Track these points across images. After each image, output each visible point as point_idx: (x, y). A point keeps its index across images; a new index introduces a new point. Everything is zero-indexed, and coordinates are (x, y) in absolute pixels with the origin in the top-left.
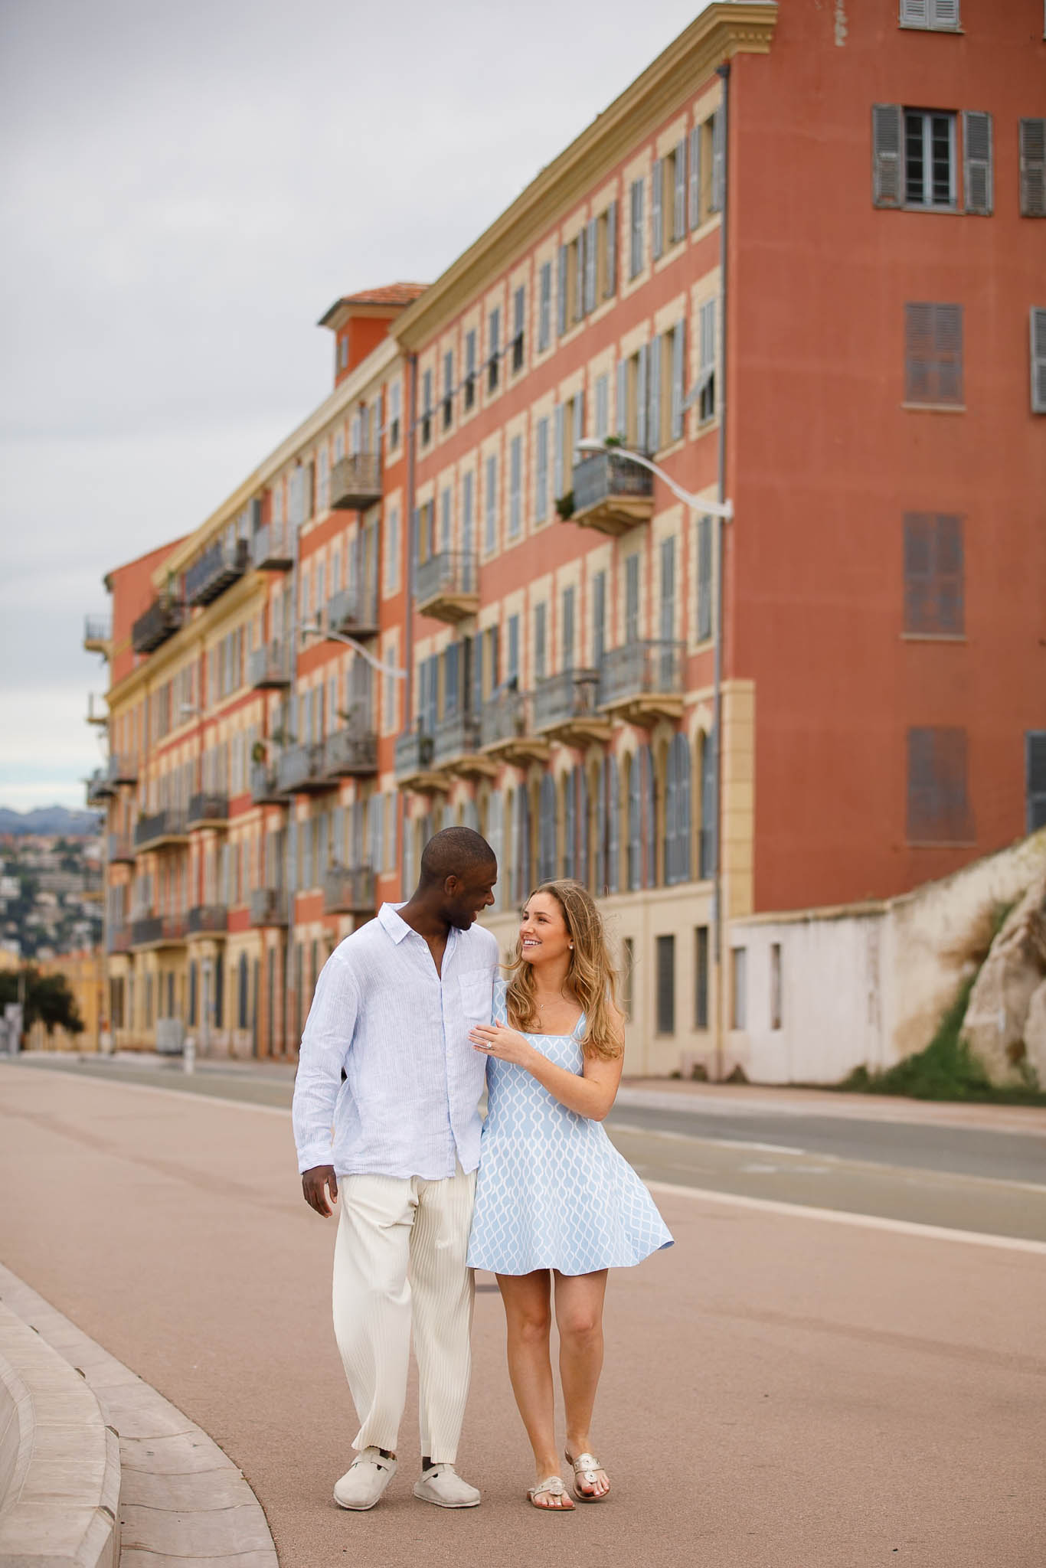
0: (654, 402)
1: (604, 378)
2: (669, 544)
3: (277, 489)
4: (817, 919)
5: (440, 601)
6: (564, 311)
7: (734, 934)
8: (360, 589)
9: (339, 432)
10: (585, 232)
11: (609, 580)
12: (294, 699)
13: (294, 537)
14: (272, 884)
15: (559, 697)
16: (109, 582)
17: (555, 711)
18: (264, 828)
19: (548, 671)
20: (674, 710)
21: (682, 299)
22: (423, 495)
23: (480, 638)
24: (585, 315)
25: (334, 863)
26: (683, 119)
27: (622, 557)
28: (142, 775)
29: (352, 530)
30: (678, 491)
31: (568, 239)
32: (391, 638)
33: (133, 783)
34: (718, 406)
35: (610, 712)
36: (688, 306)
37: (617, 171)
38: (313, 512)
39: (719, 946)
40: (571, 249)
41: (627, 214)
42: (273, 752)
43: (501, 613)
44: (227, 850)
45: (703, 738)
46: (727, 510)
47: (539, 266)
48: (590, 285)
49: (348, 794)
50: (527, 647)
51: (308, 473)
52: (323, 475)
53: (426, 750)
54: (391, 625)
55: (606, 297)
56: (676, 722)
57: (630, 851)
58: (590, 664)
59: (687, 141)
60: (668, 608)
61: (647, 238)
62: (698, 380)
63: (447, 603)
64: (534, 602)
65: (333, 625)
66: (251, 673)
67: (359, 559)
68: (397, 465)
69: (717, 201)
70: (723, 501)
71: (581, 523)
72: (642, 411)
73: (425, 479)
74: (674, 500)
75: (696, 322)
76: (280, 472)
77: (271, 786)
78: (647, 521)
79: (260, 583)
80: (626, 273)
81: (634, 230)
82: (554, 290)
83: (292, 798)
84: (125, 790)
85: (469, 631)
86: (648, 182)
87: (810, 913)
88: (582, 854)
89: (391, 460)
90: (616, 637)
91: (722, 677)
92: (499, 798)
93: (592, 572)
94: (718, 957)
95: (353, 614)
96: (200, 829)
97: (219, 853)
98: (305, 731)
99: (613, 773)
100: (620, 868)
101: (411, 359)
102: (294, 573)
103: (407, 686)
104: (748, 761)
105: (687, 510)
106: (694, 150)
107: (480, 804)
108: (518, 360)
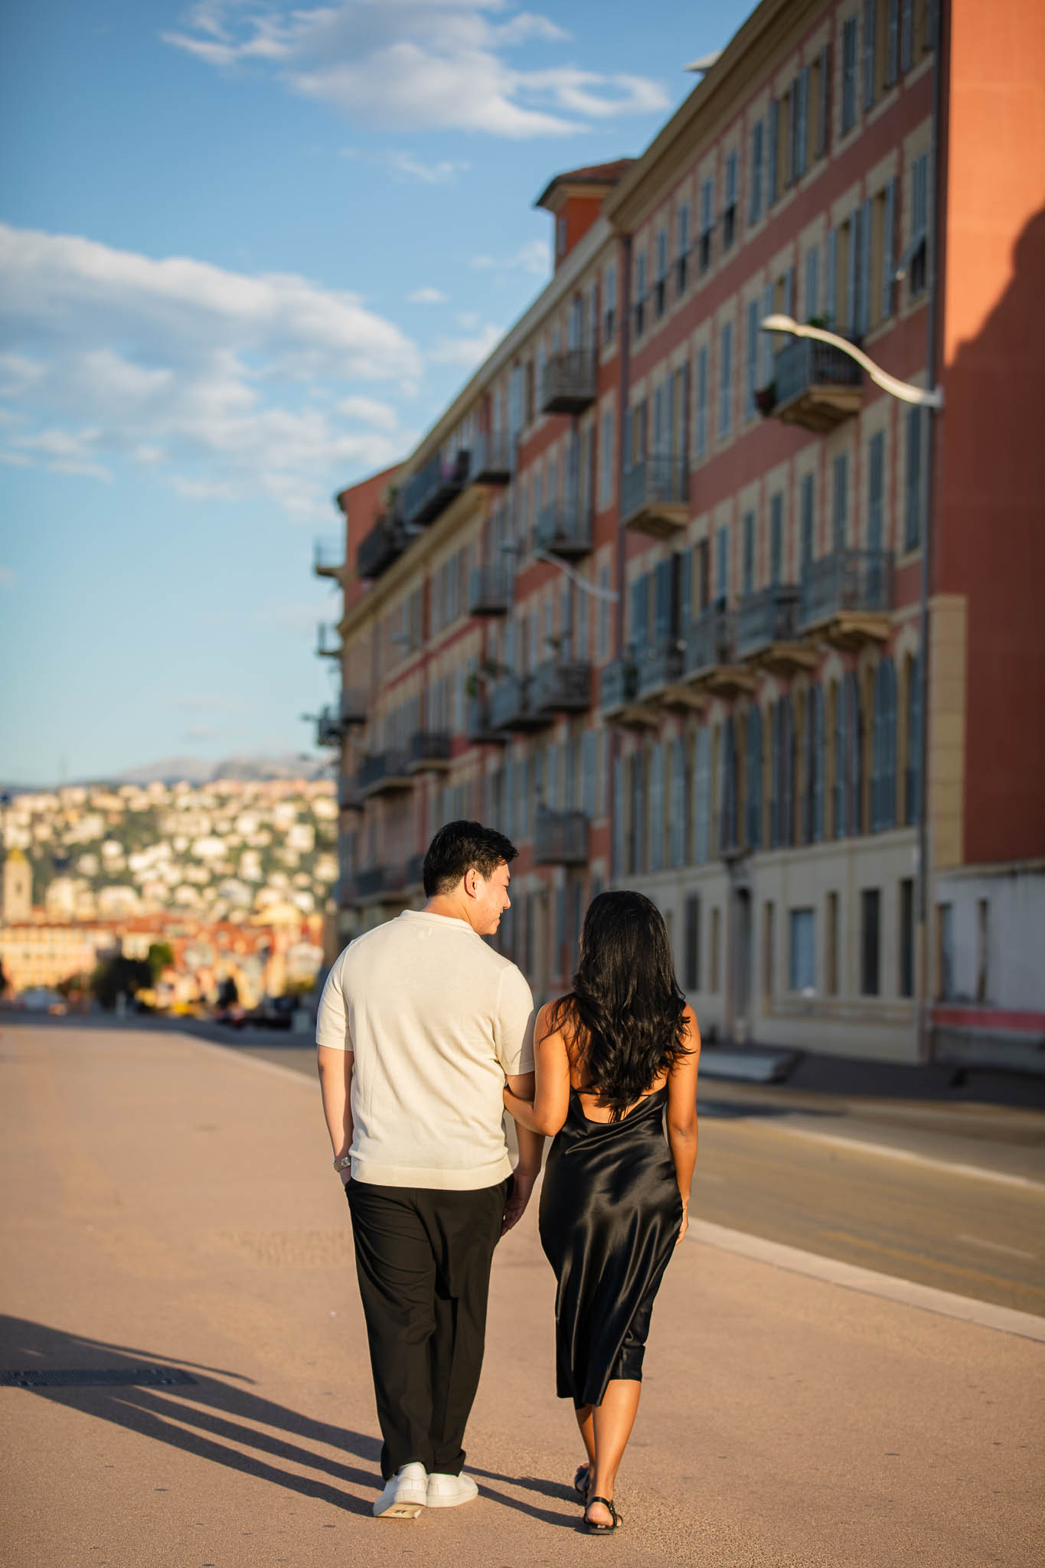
0: (867, 273)
2: (878, 440)
3: (497, 394)
4: (1024, 872)
5: (644, 512)
6: (775, 176)
7: (940, 889)
8: (576, 502)
9: (555, 326)
10: (796, 84)
11: (816, 484)
12: (509, 626)
13: (513, 447)
15: (758, 620)
16: (342, 502)
17: (755, 634)
18: (483, 769)
19: (755, 587)
20: (880, 632)
21: (893, 155)
22: (637, 393)
23: (689, 553)
24: (796, 179)
25: (542, 807)
27: (831, 457)
28: (370, 713)
29: (567, 438)
31: (778, 93)
32: (605, 555)
33: (362, 721)
34: (929, 276)
35: (810, 633)
36: (900, 163)
37: (829, 11)
38: (530, 419)
39: (924, 902)
40: (782, 103)
41: (839, 58)
42: (489, 686)
43: (710, 526)
44: (448, 794)
45: (910, 663)
46: (937, 399)
47: (751, 127)
48: (801, 145)
49: (561, 732)
50: (736, 563)
51: (526, 373)
52: (539, 379)
53: (631, 678)
54: (603, 541)
55: (817, 157)
56: (884, 644)
57: (835, 793)
58: (797, 579)
60: (875, 515)
61: (859, 86)
63: (652, 514)
64: (742, 512)
65: (542, 543)
66: (472, 601)
67: (574, 470)
68: (612, 362)
70: (933, 388)
72: (851, 286)
73: (638, 377)
75: (907, 181)
76: (499, 375)
77: (484, 721)
78: (855, 414)
79: (479, 498)
80: (837, 128)
81: (846, 78)
82: (766, 153)
83: (507, 735)
84: (355, 729)
85: (680, 545)
86: (860, 21)
87: (1018, 865)
88: (787, 797)
89: (604, 357)
90: (823, 546)
91: (930, 592)
92: (705, 734)
93: (799, 476)
94: (924, 916)
95: (564, 531)
96: (422, 771)
97: (440, 798)
99: (819, 704)
100: (825, 814)
102: (511, 487)
103: (619, 608)
104: (959, 688)
105: (895, 400)
107: (688, 741)
108: (729, 238)
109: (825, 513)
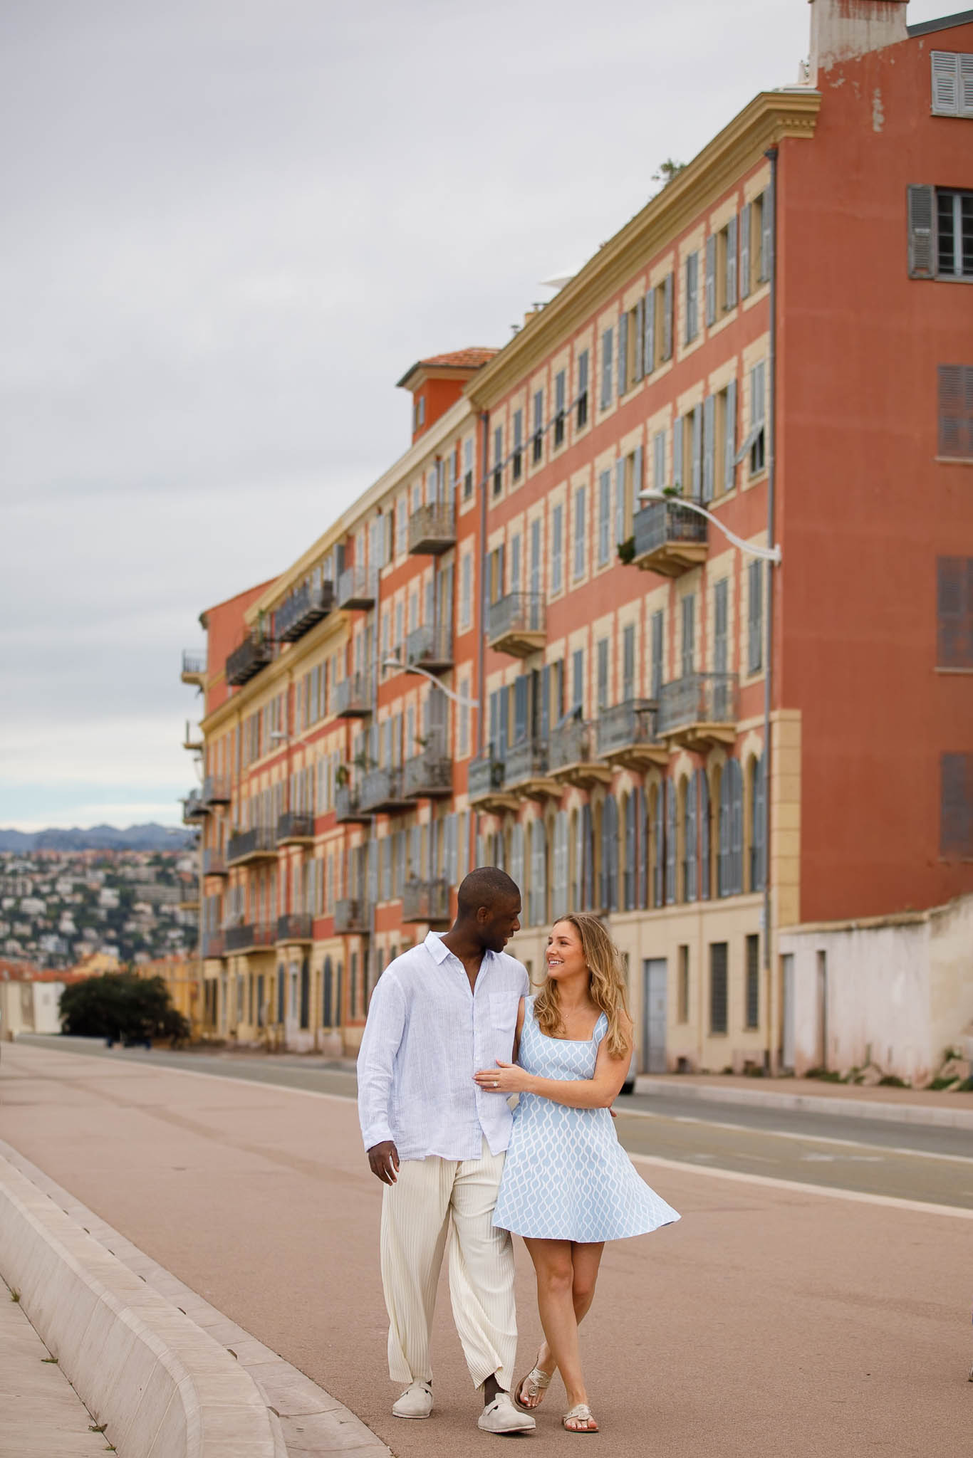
0: (708, 456)
1: (661, 434)
2: (722, 585)
3: (360, 536)
4: (860, 928)
5: (511, 637)
6: (624, 373)
7: (782, 942)
8: (436, 626)
9: (417, 484)
10: (643, 301)
11: (666, 618)
12: (374, 727)
13: (376, 578)
14: (356, 896)
15: (620, 725)
16: (204, 620)
17: (617, 738)
18: (347, 844)
19: (610, 701)
20: (727, 737)
21: (734, 362)
22: (495, 541)
23: (547, 671)
24: (644, 376)
25: (412, 876)
26: (735, 198)
27: (678, 598)
28: (235, 795)
29: (429, 573)
30: (730, 536)
31: (627, 308)
32: (465, 671)
33: (226, 803)
34: (768, 459)
35: (668, 739)
36: (740, 368)
37: (674, 246)
38: (392, 557)
39: (768, 952)
40: (630, 316)
41: (682, 285)
42: (356, 775)
43: (566, 649)
44: (312, 863)
45: (754, 762)
46: (776, 554)
47: (601, 333)
48: (649, 350)
49: (425, 814)
50: (590, 680)
51: (388, 519)
52: (402, 527)
53: (498, 773)
54: (464, 660)
55: (663, 360)
56: (729, 748)
57: (686, 865)
58: (648, 695)
59: (738, 217)
60: (721, 644)
61: (701, 307)
62: (748, 436)
63: (516, 639)
64: (596, 640)
65: (412, 659)
66: (335, 704)
67: (435, 599)
68: (468, 514)
69: (766, 273)
70: (772, 546)
71: (641, 566)
72: (697, 463)
73: (496, 527)
74: (729, 545)
75: (746, 383)
76: (362, 520)
77: (354, 806)
78: (701, 564)
79: (344, 620)
80: (682, 338)
81: (689, 298)
82: (615, 354)
83: (373, 817)
84: (219, 809)
85: (538, 665)
86: (701, 256)
87: (853, 923)
88: (642, 869)
89: (463, 510)
90: (673, 671)
91: (772, 707)
92: (565, 817)
93: (650, 612)
94: (768, 963)
95: (430, 649)
96: (288, 845)
97: (305, 867)
98: (385, 756)
99: (670, 796)
100: (676, 882)
102: (375, 611)
103: (479, 715)
104: (796, 782)
105: (738, 551)
106: (744, 226)
107: (548, 825)
108: (582, 418)
109: (674, 642)
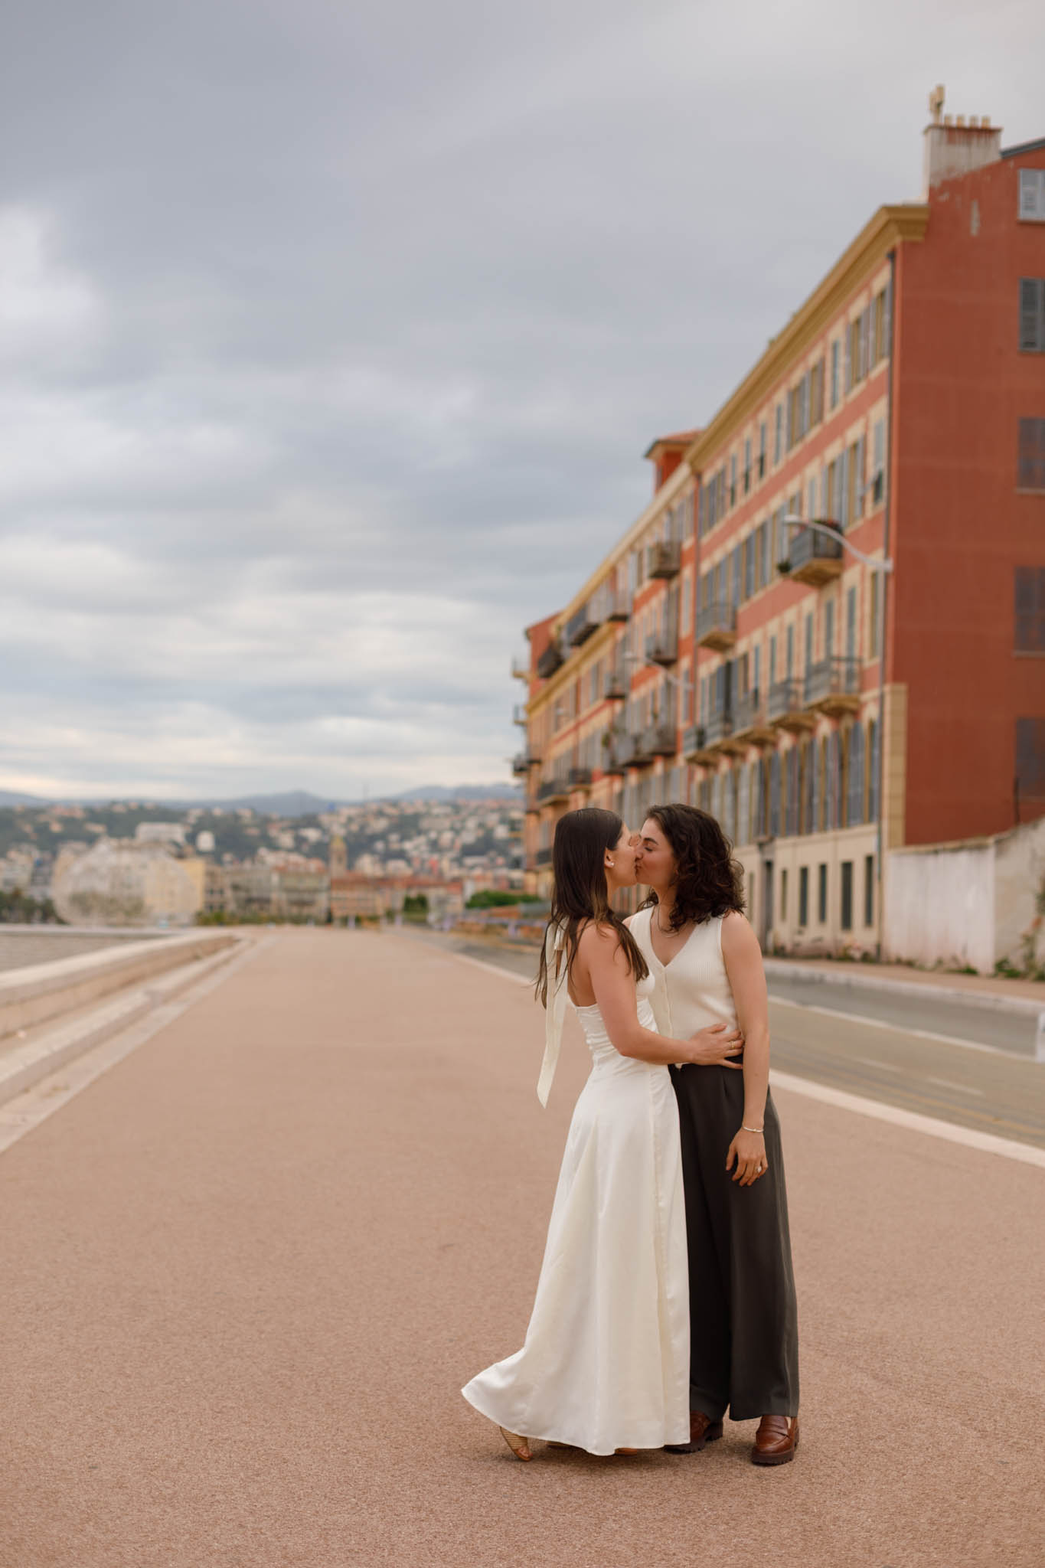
1: (812, 480)
2: (852, 593)
3: (621, 569)
4: (945, 850)
5: (711, 636)
6: (789, 435)
8: (668, 632)
9: (656, 528)
10: (803, 382)
11: (814, 619)
12: (628, 705)
13: (630, 599)
15: (780, 699)
16: (528, 634)
17: (777, 708)
18: (611, 790)
19: (776, 681)
20: (852, 706)
21: (862, 420)
22: (705, 567)
23: (736, 661)
24: (802, 437)
26: (864, 294)
27: (823, 602)
28: (544, 757)
29: (663, 594)
31: (792, 386)
32: (685, 663)
33: (539, 762)
34: (884, 492)
35: (811, 708)
36: (867, 427)
37: (823, 336)
38: (640, 582)
39: (879, 870)
40: (794, 393)
41: (829, 364)
42: (615, 741)
43: (749, 644)
45: (871, 725)
46: (889, 565)
47: (774, 406)
48: (805, 416)
49: (659, 768)
50: (765, 667)
51: (637, 556)
52: (646, 560)
53: (701, 736)
54: (683, 654)
55: (813, 424)
56: (856, 714)
57: (824, 803)
58: (801, 674)
59: (866, 310)
60: (850, 635)
61: (841, 378)
62: (871, 474)
63: (714, 637)
64: (768, 636)
65: (648, 655)
66: (605, 689)
67: (667, 613)
68: (691, 549)
69: (886, 349)
70: (887, 556)
71: (796, 579)
72: (836, 499)
73: (706, 556)
74: (854, 560)
75: (870, 437)
76: (622, 557)
77: (613, 762)
78: (837, 576)
79: (609, 630)
80: (827, 405)
81: (833, 376)
82: (784, 422)
83: (625, 770)
84: (535, 767)
85: (731, 656)
86: (842, 341)
87: (939, 846)
88: (796, 806)
89: (685, 546)
90: (819, 656)
91: (884, 683)
92: (746, 768)
93: (805, 614)
94: (879, 879)
95: (661, 648)
96: (574, 791)
98: (634, 725)
99: (815, 750)
100: (818, 814)
101: (698, 475)
102: (629, 623)
103: (692, 696)
104: (902, 740)
105: (862, 567)
106: (871, 314)
107: (735, 774)
108: (762, 472)
109: (819, 636)
